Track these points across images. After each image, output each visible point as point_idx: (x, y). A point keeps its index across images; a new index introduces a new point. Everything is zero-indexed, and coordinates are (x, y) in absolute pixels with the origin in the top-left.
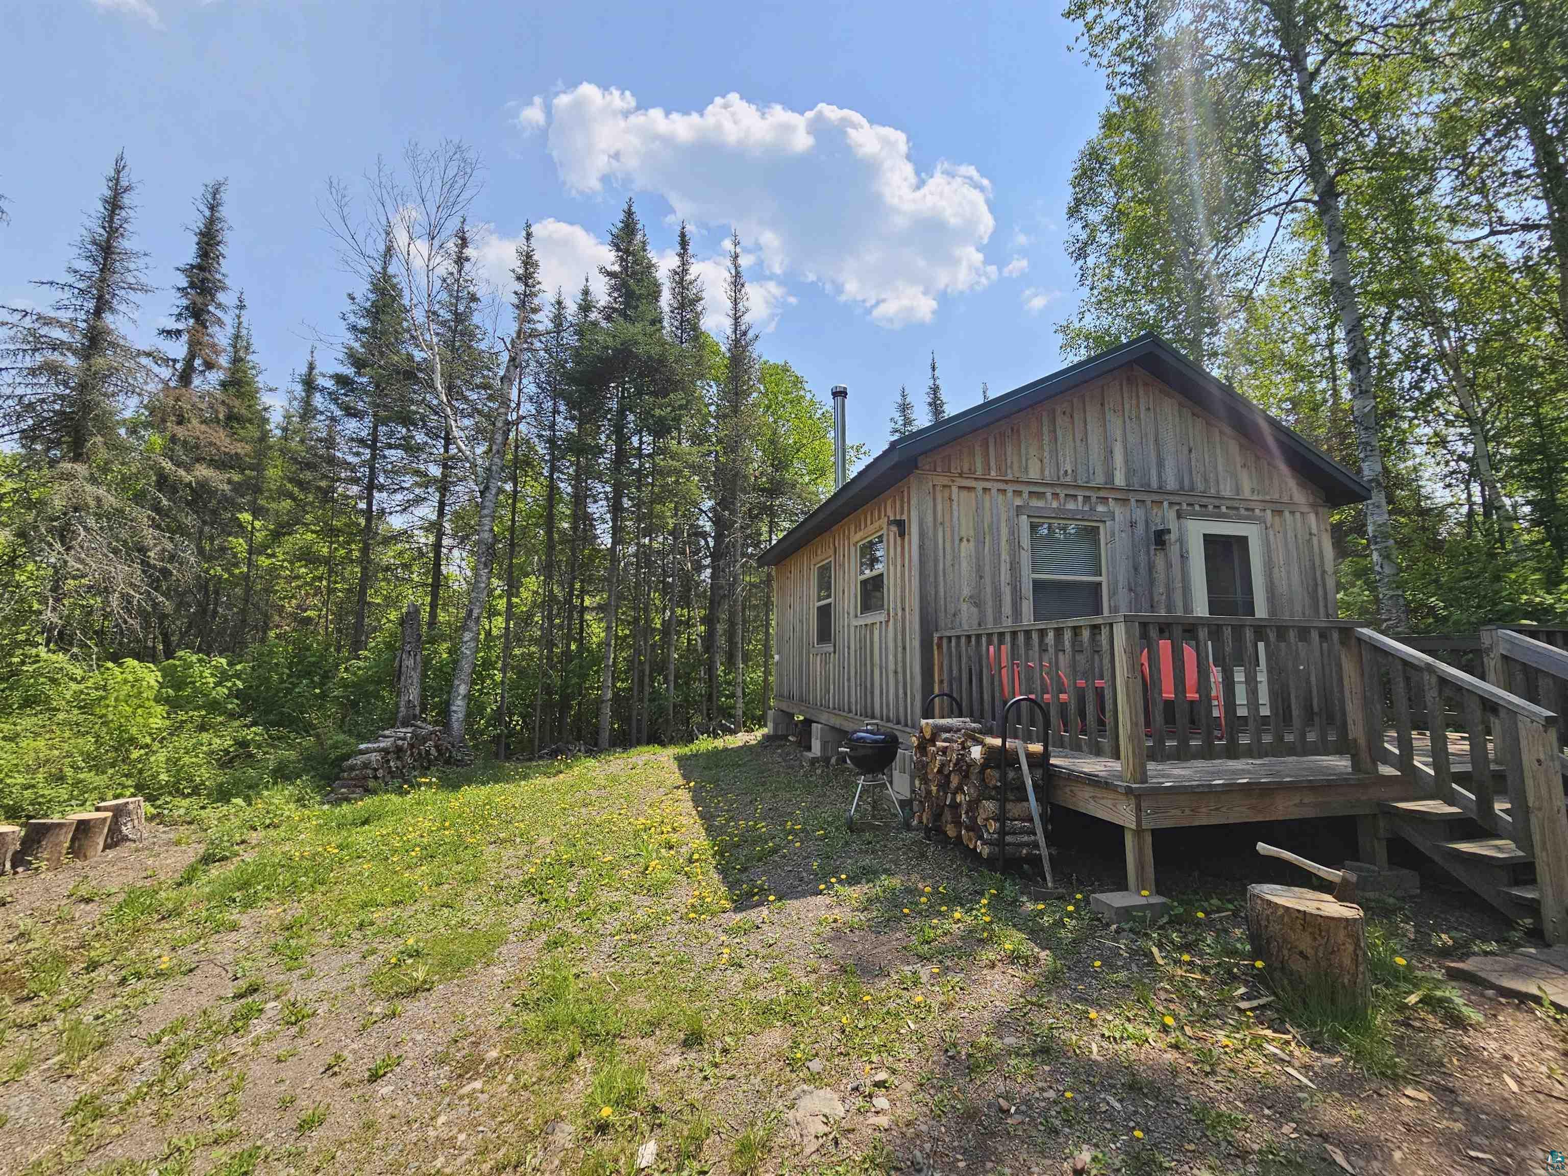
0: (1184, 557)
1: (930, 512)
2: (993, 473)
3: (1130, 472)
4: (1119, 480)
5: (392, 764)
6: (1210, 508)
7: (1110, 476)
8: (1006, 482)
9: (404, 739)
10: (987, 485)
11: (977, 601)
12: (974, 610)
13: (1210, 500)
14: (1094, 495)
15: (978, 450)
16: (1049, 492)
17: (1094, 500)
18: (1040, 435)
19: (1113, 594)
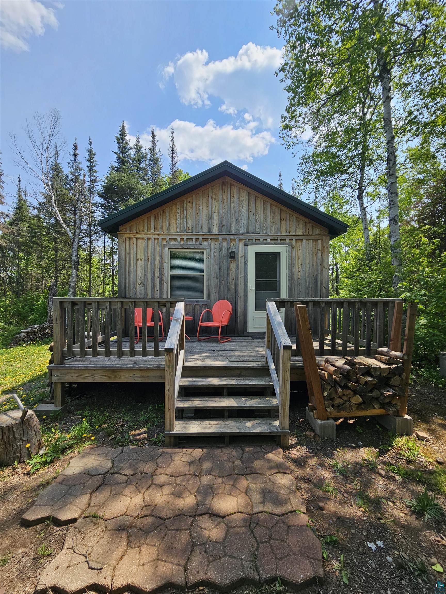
0: (246, 263)
1: (123, 249)
2: (152, 231)
3: (221, 226)
4: (215, 230)
5: (31, 336)
6: (261, 240)
7: (210, 230)
8: (159, 234)
9: (36, 328)
10: (149, 236)
11: (144, 284)
12: (143, 288)
13: (261, 237)
14: (201, 237)
15: (146, 222)
16: (179, 237)
17: (200, 240)
18: (176, 212)
19: (208, 280)
